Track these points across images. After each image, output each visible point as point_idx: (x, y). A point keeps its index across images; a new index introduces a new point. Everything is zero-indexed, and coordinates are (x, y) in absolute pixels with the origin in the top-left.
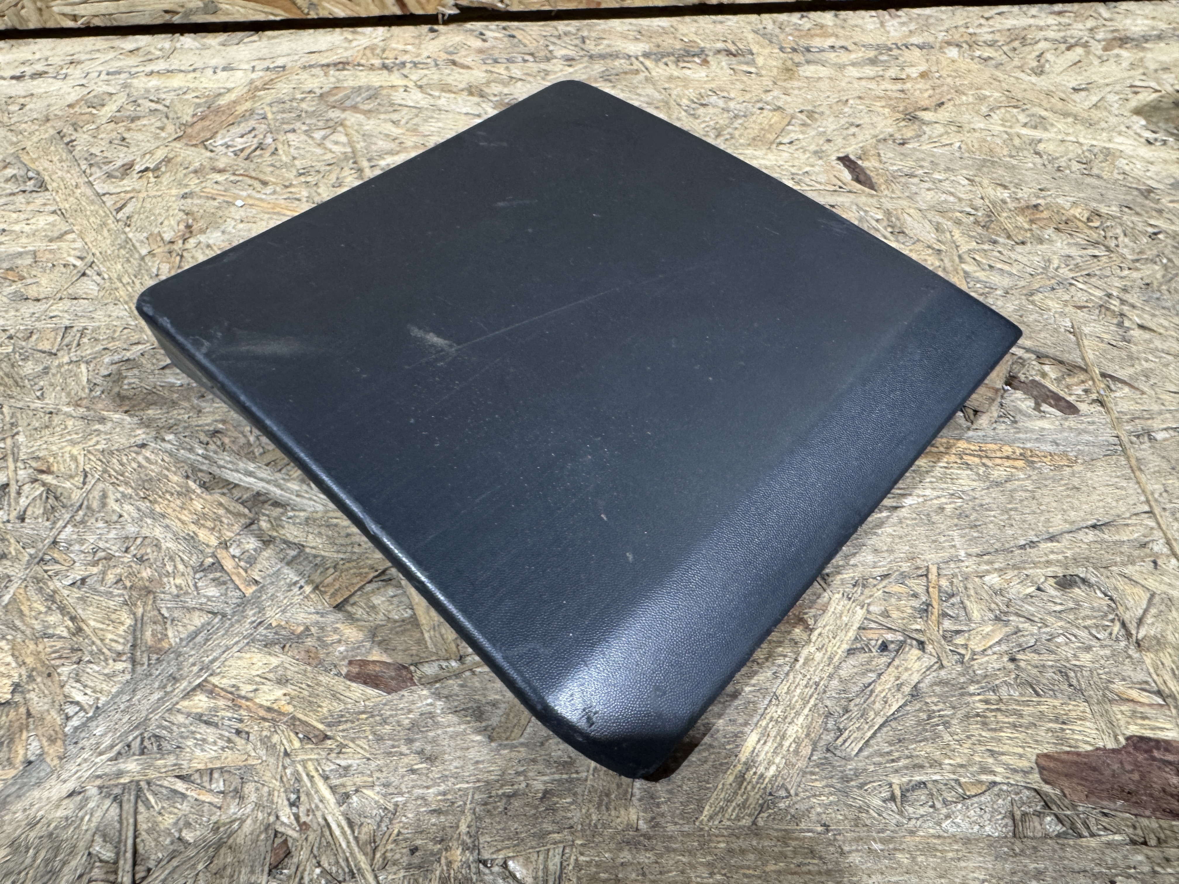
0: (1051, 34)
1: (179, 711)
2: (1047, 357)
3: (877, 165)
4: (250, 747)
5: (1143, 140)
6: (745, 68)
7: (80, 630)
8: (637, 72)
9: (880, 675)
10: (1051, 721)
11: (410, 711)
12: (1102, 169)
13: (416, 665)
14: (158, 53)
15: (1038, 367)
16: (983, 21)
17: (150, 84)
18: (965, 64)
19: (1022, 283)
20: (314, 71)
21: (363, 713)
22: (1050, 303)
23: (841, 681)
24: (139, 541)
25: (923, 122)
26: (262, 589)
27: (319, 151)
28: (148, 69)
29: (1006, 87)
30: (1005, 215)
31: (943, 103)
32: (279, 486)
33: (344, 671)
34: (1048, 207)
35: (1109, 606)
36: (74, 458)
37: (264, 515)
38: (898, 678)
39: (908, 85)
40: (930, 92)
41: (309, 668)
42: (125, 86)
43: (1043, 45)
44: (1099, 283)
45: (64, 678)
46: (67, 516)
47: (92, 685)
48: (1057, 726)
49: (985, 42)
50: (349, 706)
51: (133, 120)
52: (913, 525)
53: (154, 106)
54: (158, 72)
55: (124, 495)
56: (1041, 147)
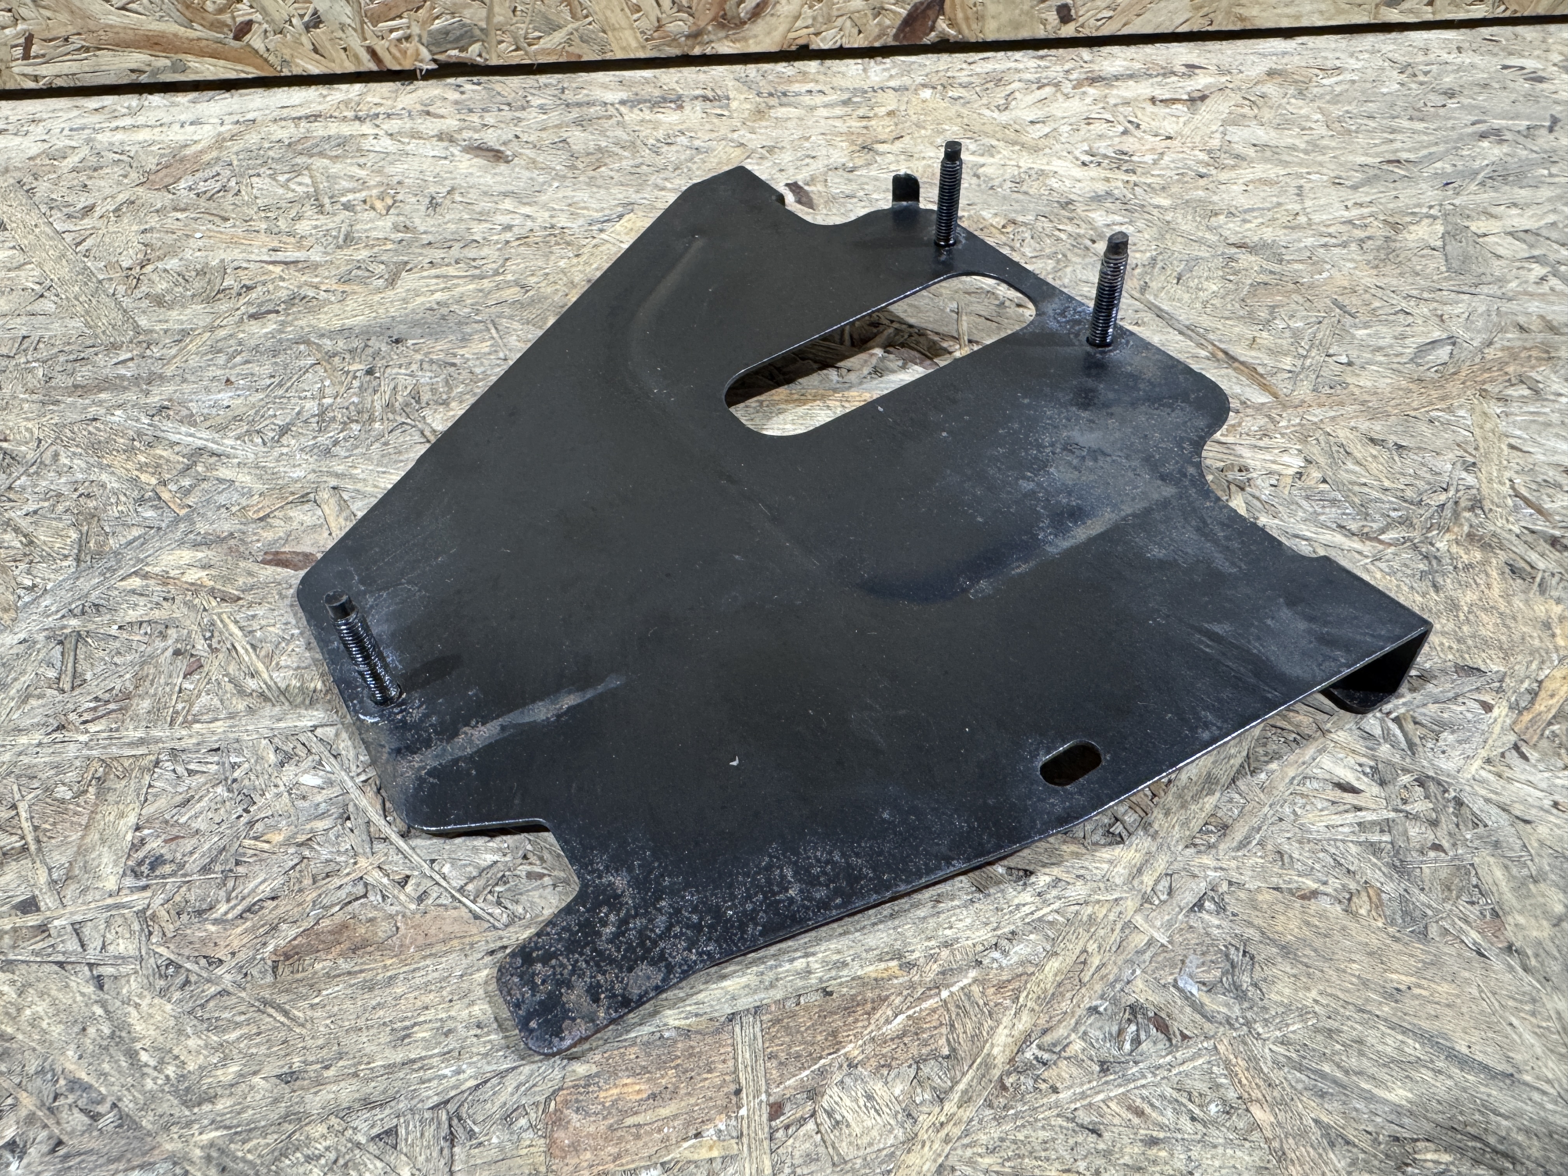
0: (1027, 76)
1: (116, 588)
3: (822, 188)
4: (174, 607)
6: (719, 111)
7: (32, 543)
8: (610, 117)
12: (1031, 186)
14: (125, 111)
16: (964, 66)
18: (934, 103)
20: (283, 123)
21: (273, 583)
24: (87, 483)
25: (877, 153)
26: (194, 511)
27: (281, 191)
29: (967, 122)
31: (901, 137)
32: (215, 443)
33: (260, 559)
36: (29, 430)
37: (201, 462)
39: (873, 123)
40: (893, 127)
41: (230, 558)
42: (89, 140)
43: (1016, 85)
46: (22, 470)
47: (42, 576)
49: (960, 84)
50: (262, 579)
55: (74, 454)
56: (981, 170)
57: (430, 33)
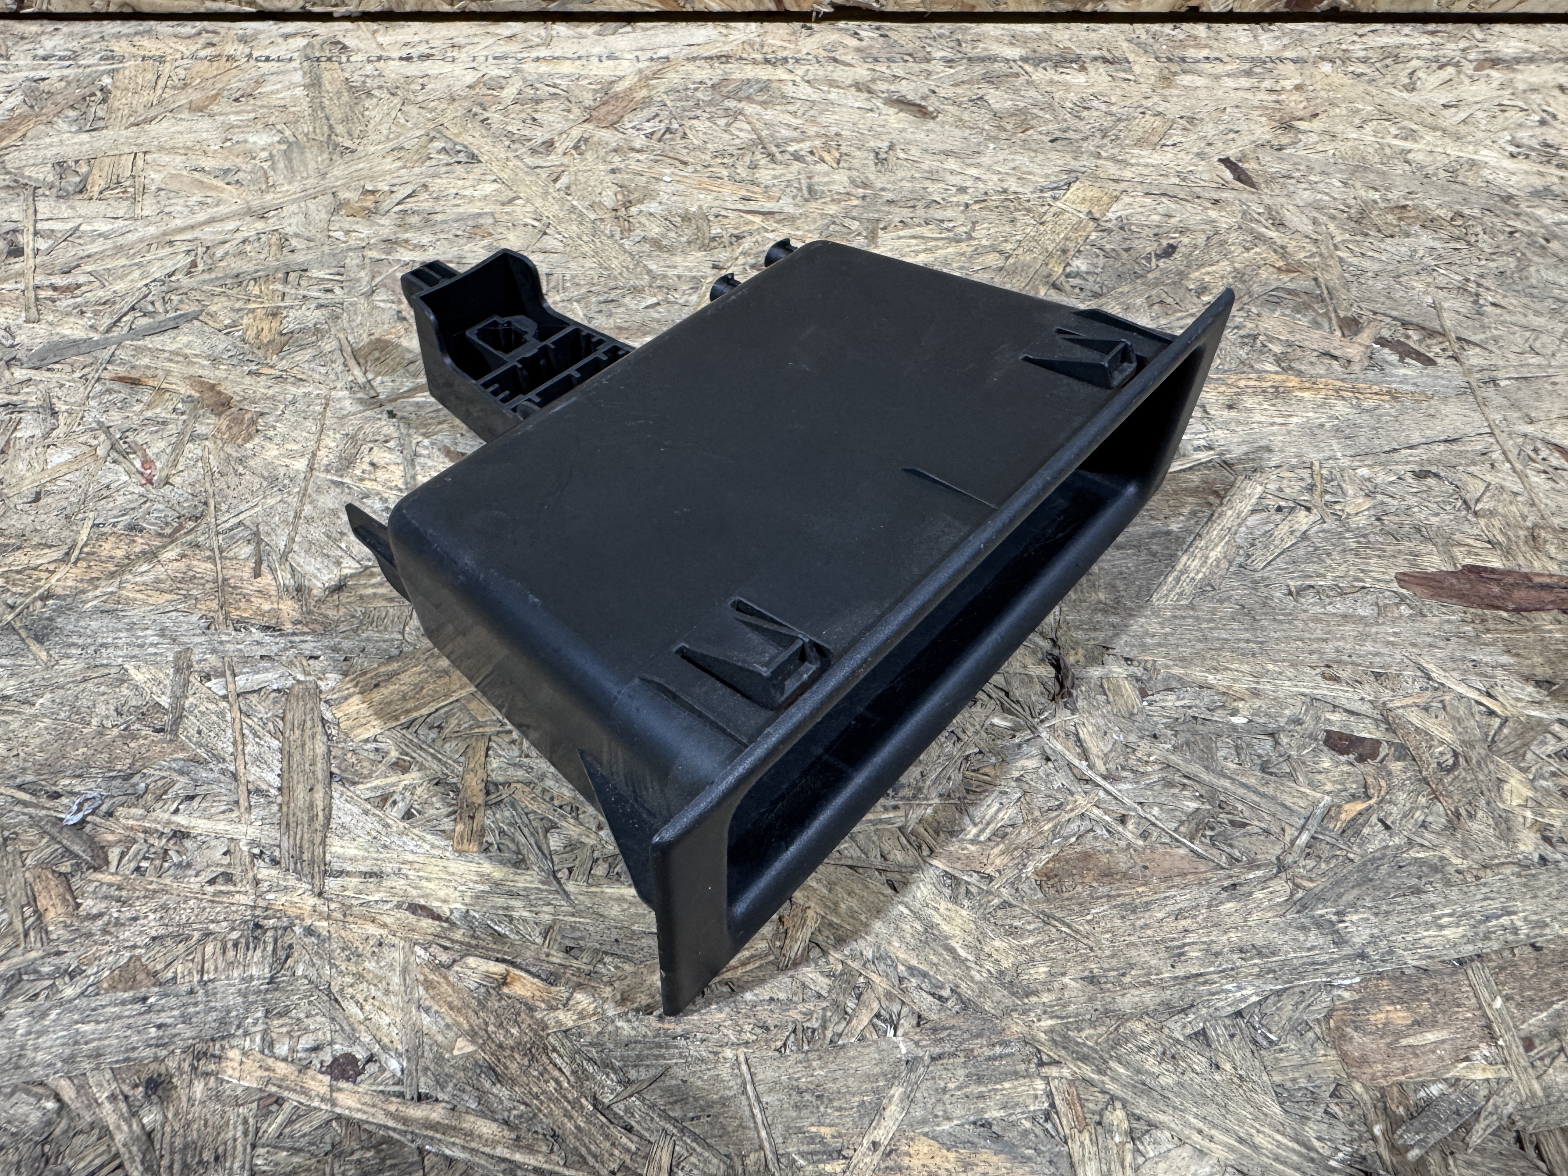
0: (1423, 53)
2: (1411, 324)
3: (1256, 167)
6: (1123, 75)
8: (1017, 75)
9: (1277, 525)
10: (1406, 554)
12: (1467, 177)
14: (537, 40)
15: (1402, 331)
16: (1356, 38)
17: (541, 70)
18: (1338, 78)
19: (1390, 268)
22: (1415, 284)
23: (1247, 527)
27: (726, 136)
28: (534, 54)
29: (1379, 101)
30: (1376, 212)
31: (1317, 114)
34: (1415, 207)
35: (1454, 490)
38: (1292, 527)
39: (1283, 97)
40: (1305, 104)
42: (517, 70)
44: (1459, 270)
48: (1411, 558)
49: (1358, 58)
51: (537, 103)
52: (1299, 436)
53: (552, 90)
54: (544, 59)
56: (1410, 156)
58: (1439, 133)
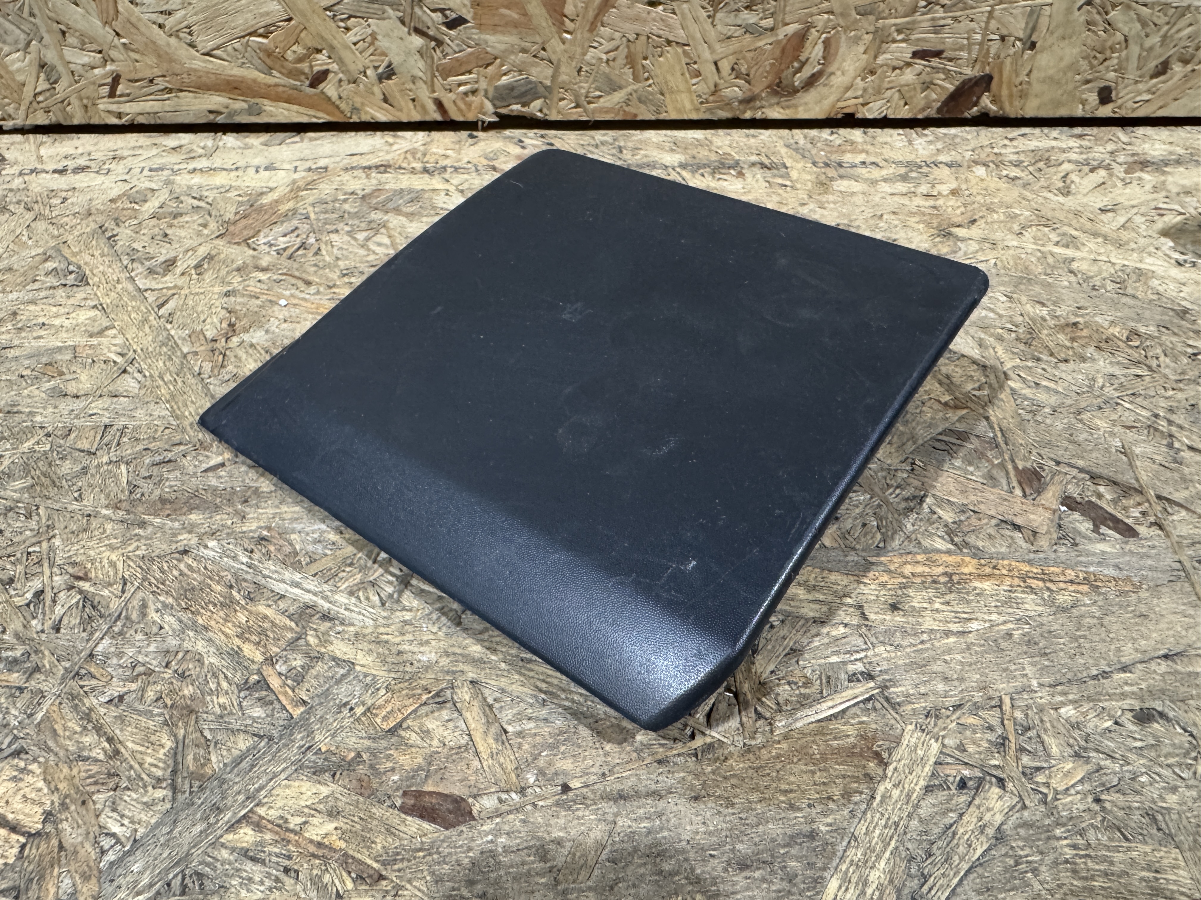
0: (1073, 156)
1: (223, 845)
2: (1101, 477)
4: (299, 888)
5: (1173, 261)
6: (780, 181)
7: (117, 752)
9: (961, 815)
10: (1143, 869)
11: (470, 849)
12: (1136, 289)
13: (475, 797)
14: (201, 151)
15: (1092, 487)
16: (1006, 142)
17: (193, 182)
18: (994, 183)
19: (1069, 402)
20: (356, 173)
21: (420, 850)
22: (1098, 422)
23: (921, 821)
24: (180, 655)
25: (957, 238)
26: (310, 711)
27: (362, 252)
28: (191, 166)
29: (1035, 206)
30: (1045, 332)
31: (975, 221)
32: (326, 598)
33: (399, 802)
34: (1087, 325)
35: (1190, 743)
36: (113, 564)
37: (311, 629)
38: (980, 819)
39: (940, 202)
40: (962, 209)
41: (361, 799)
42: (168, 182)
43: (1066, 166)
44: (1145, 403)
45: (99, 806)
46: (105, 627)
47: (130, 814)
48: (1151, 875)
49: (1010, 162)
50: (405, 842)
51: (175, 217)
52: (982, 652)
53: (196, 203)
54: (201, 170)
55: (165, 606)
56: (1075, 266)
57: (496, 88)
58: (1100, 240)
